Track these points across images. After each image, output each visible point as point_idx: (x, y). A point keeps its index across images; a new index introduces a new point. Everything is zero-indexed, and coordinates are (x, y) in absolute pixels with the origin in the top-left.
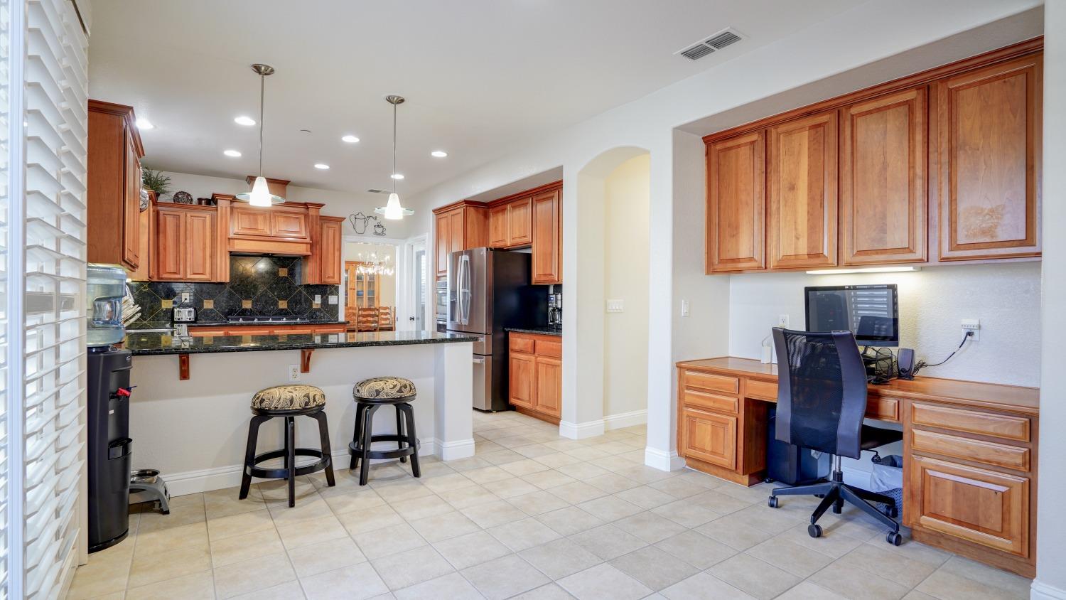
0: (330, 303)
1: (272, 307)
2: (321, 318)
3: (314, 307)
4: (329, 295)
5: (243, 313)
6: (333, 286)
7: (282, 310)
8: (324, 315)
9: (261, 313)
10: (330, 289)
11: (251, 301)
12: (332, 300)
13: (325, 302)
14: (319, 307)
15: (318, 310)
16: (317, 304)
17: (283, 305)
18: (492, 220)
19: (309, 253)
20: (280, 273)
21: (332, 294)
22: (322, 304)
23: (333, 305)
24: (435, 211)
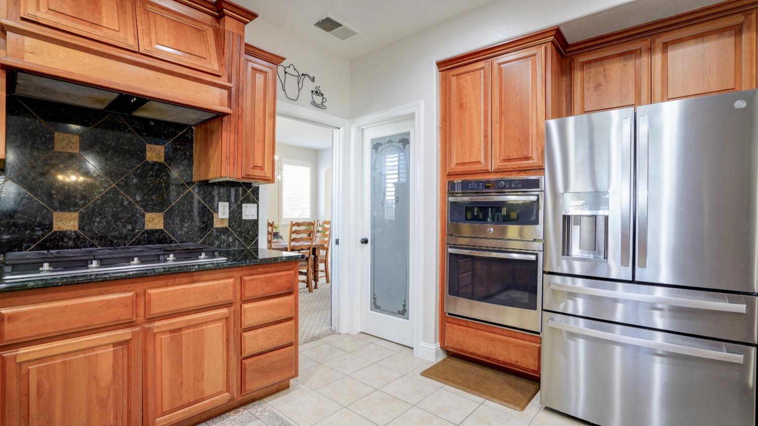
0: (244, 218)
1: (129, 227)
2: (229, 246)
3: (217, 225)
4: (242, 202)
5: (58, 240)
6: (249, 185)
7: (153, 232)
8: (235, 239)
9: (105, 240)
10: (245, 192)
11: (76, 215)
12: (248, 212)
13: (236, 214)
14: (226, 224)
15: (224, 231)
16: (223, 219)
17: (154, 221)
18: (578, 76)
19: (225, 109)
20: (148, 154)
21: (248, 200)
22: (230, 219)
23: (250, 221)
24: (440, 64)
